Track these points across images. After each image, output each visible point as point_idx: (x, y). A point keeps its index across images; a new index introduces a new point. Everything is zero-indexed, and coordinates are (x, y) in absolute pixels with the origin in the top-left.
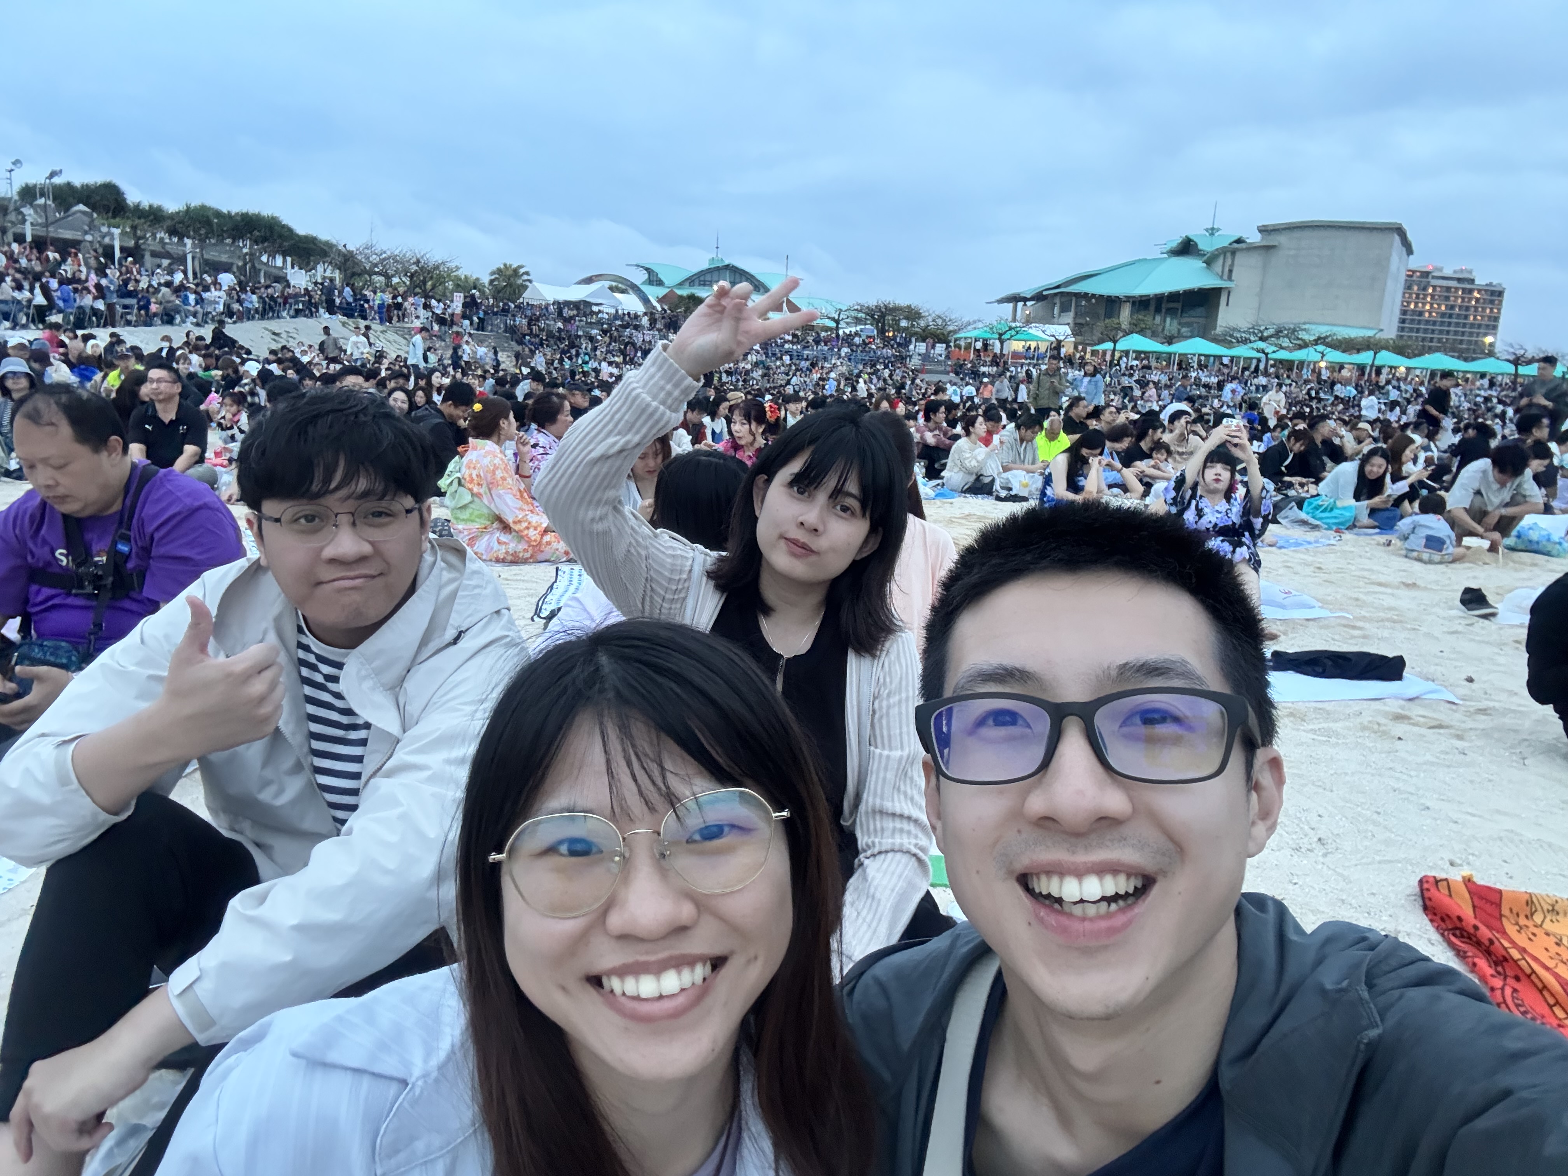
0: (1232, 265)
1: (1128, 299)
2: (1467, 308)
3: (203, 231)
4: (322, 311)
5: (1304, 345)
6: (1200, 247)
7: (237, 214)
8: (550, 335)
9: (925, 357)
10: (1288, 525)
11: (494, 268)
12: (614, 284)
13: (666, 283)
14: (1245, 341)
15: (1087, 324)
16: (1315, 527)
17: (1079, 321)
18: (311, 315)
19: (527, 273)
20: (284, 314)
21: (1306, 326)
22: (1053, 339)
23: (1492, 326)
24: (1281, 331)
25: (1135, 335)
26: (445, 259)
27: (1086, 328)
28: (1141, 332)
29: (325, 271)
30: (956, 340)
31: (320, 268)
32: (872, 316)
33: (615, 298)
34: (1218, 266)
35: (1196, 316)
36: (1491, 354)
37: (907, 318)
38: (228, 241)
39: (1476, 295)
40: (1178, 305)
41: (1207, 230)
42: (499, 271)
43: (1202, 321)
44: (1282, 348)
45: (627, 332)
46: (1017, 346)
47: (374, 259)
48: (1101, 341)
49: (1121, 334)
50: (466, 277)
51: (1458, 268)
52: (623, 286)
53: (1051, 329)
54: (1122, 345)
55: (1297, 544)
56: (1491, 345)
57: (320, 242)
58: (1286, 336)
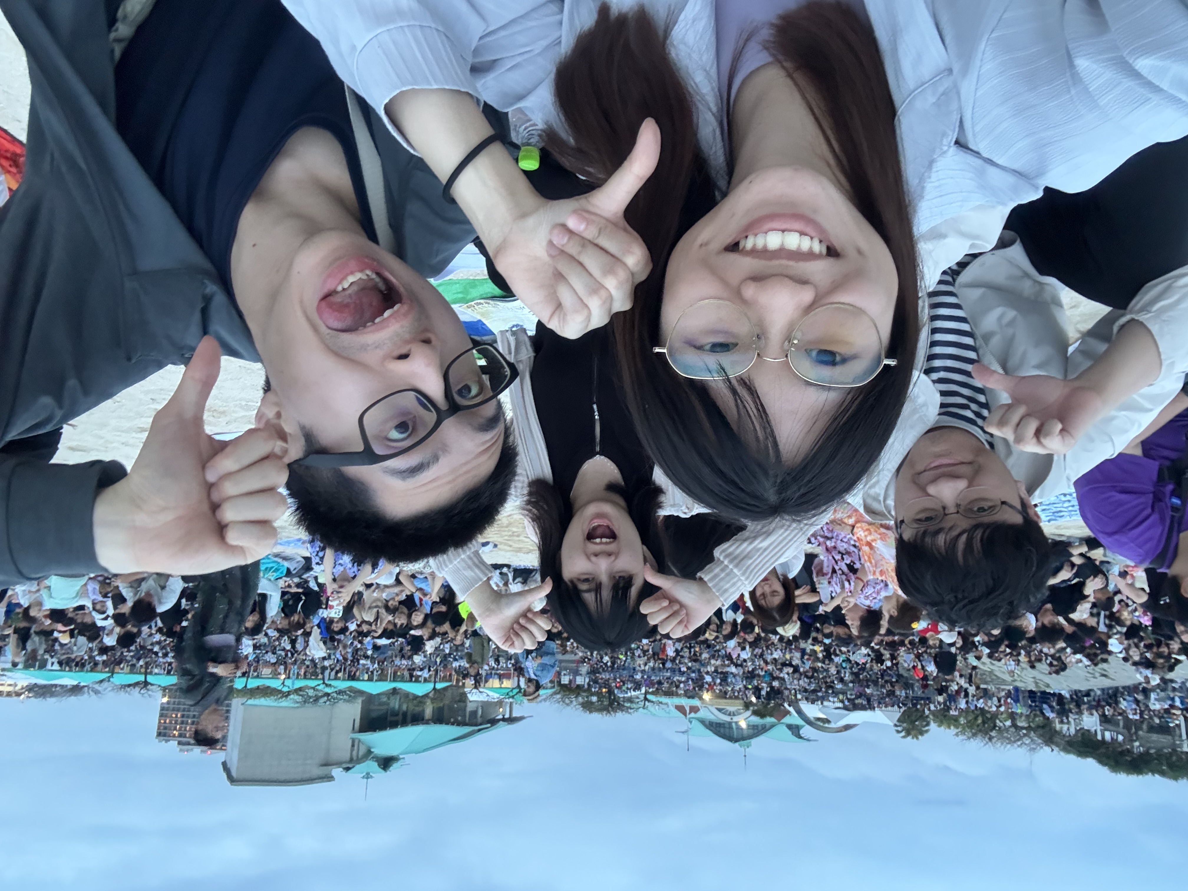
0: (352, 750)
1: (427, 722)
2: (182, 723)
3: (1174, 758)
4: (1068, 696)
5: (298, 691)
6: (376, 764)
7: (1146, 774)
8: (876, 683)
9: (576, 673)
10: (296, 556)
11: (926, 735)
12: (826, 725)
13: (785, 728)
14: (340, 692)
15: (456, 702)
16: (277, 555)
17: (462, 704)
18: (1076, 692)
19: (898, 732)
20: (1099, 693)
21: (296, 705)
22: (481, 690)
23: (164, 711)
24: (315, 701)
25: (420, 694)
26: (967, 742)
27: (458, 698)
28: (416, 697)
29: (1068, 729)
30: (554, 687)
31: (1073, 731)
32: (619, 704)
33: (824, 713)
34: (362, 751)
35: (377, 711)
36: (164, 689)
37: (592, 703)
38: (1152, 751)
39: (176, 733)
40: (390, 718)
41: (372, 777)
42: (922, 733)
43: (373, 707)
44: (313, 688)
45: (813, 687)
46: (507, 684)
47: (1027, 741)
48: (445, 689)
49: (431, 695)
50: (949, 727)
51: (190, 753)
52: (820, 724)
53: (482, 698)
54: (429, 687)
55: (289, 543)
56: (164, 696)
57: (1074, 754)
58: (310, 697)
